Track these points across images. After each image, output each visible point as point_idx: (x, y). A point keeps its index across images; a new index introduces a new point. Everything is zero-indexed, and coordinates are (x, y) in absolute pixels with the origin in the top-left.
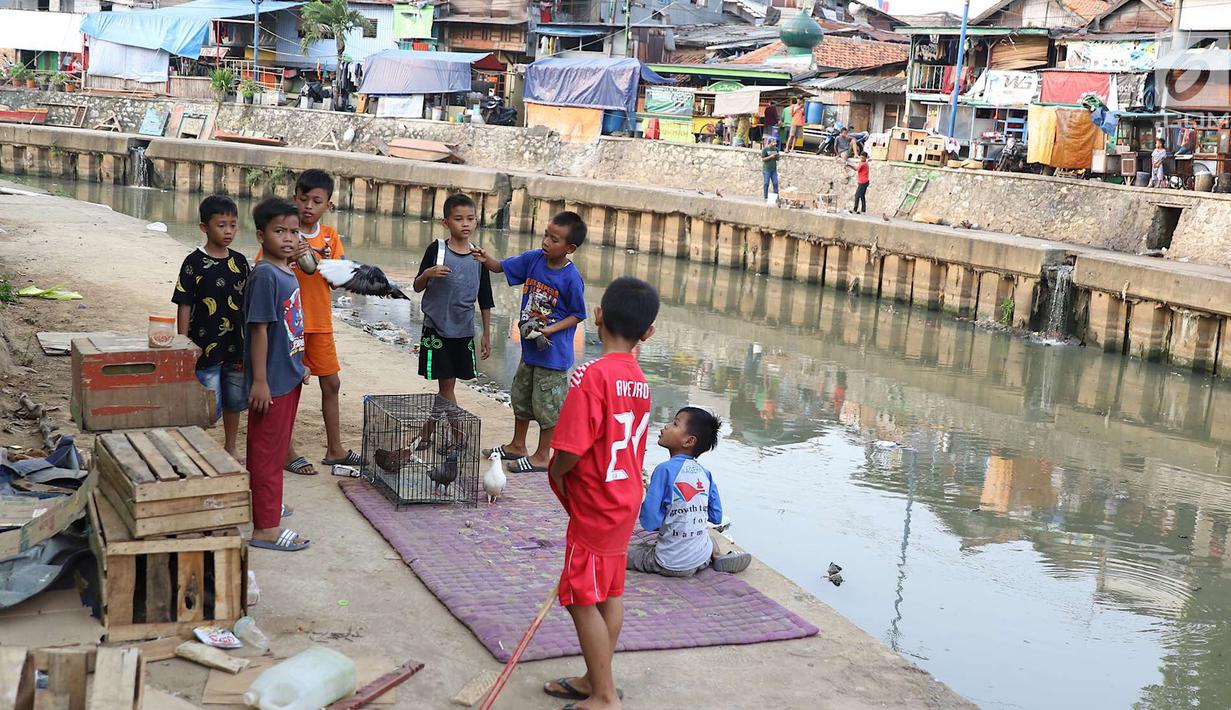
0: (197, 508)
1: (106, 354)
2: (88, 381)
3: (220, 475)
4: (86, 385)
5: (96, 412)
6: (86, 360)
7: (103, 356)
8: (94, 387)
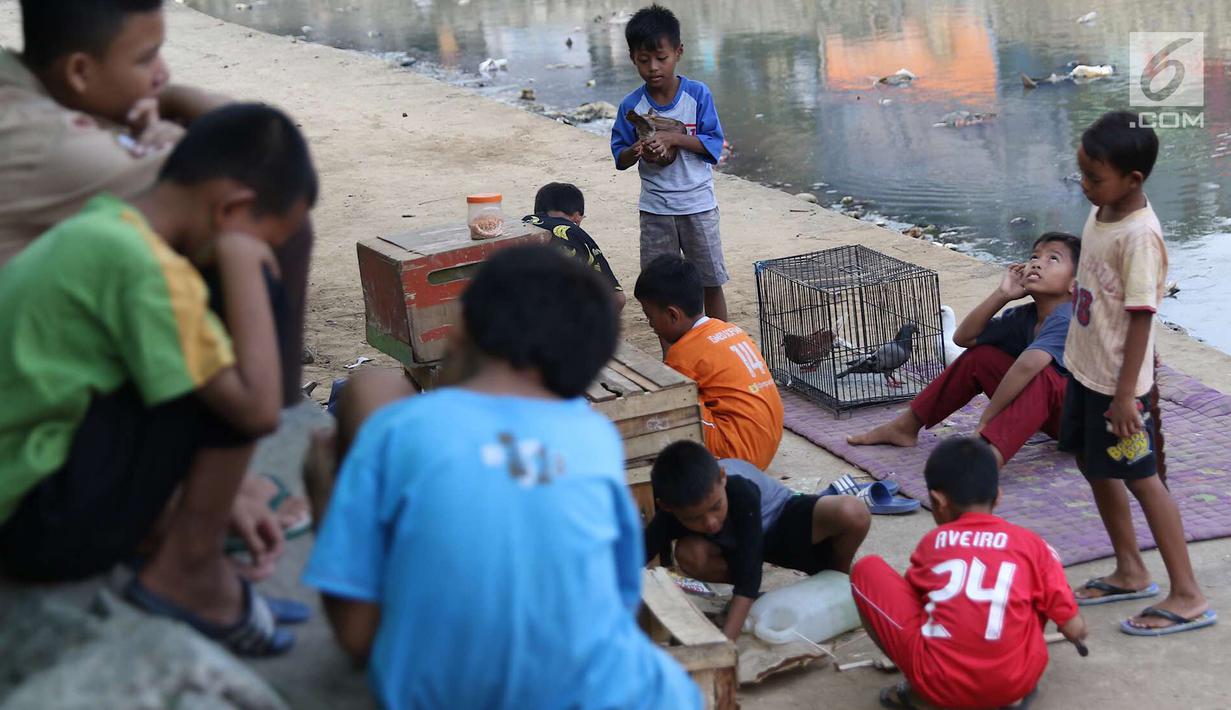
0: (640, 432)
1: (431, 255)
2: (412, 296)
3: (662, 388)
4: (411, 302)
5: (427, 337)
6: (405, 268)
7: (426, 260)
8: (422, 303)
